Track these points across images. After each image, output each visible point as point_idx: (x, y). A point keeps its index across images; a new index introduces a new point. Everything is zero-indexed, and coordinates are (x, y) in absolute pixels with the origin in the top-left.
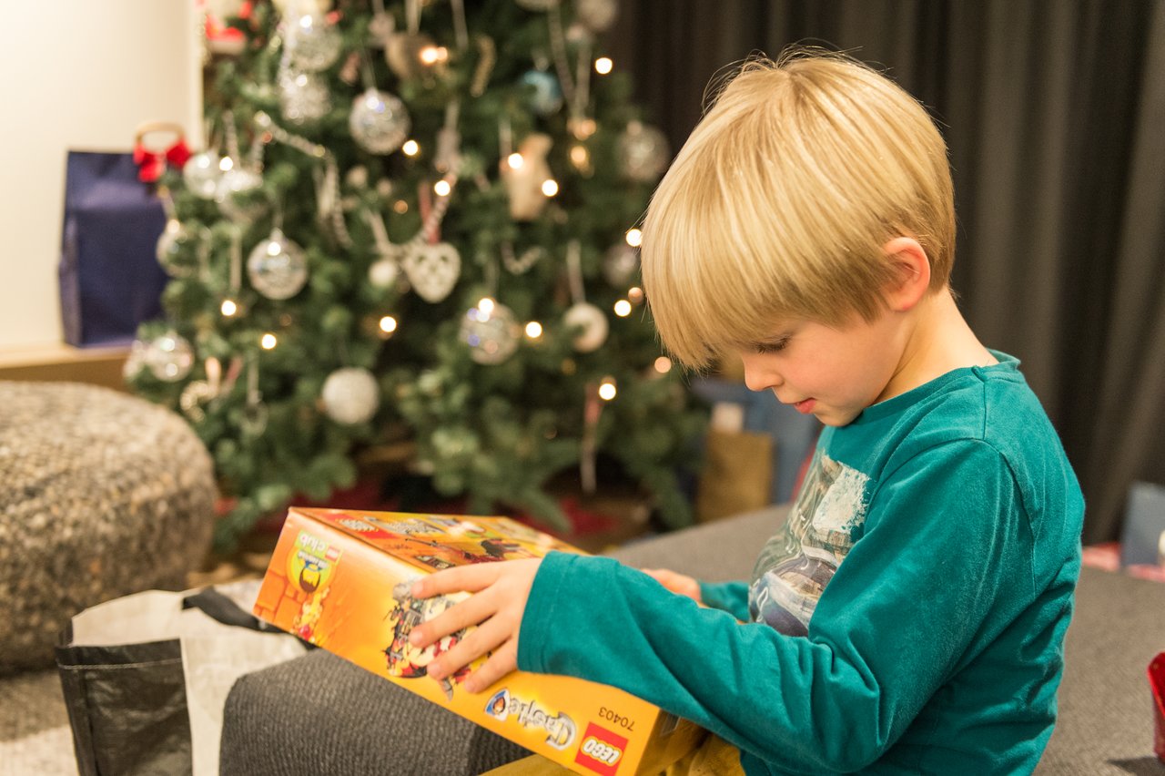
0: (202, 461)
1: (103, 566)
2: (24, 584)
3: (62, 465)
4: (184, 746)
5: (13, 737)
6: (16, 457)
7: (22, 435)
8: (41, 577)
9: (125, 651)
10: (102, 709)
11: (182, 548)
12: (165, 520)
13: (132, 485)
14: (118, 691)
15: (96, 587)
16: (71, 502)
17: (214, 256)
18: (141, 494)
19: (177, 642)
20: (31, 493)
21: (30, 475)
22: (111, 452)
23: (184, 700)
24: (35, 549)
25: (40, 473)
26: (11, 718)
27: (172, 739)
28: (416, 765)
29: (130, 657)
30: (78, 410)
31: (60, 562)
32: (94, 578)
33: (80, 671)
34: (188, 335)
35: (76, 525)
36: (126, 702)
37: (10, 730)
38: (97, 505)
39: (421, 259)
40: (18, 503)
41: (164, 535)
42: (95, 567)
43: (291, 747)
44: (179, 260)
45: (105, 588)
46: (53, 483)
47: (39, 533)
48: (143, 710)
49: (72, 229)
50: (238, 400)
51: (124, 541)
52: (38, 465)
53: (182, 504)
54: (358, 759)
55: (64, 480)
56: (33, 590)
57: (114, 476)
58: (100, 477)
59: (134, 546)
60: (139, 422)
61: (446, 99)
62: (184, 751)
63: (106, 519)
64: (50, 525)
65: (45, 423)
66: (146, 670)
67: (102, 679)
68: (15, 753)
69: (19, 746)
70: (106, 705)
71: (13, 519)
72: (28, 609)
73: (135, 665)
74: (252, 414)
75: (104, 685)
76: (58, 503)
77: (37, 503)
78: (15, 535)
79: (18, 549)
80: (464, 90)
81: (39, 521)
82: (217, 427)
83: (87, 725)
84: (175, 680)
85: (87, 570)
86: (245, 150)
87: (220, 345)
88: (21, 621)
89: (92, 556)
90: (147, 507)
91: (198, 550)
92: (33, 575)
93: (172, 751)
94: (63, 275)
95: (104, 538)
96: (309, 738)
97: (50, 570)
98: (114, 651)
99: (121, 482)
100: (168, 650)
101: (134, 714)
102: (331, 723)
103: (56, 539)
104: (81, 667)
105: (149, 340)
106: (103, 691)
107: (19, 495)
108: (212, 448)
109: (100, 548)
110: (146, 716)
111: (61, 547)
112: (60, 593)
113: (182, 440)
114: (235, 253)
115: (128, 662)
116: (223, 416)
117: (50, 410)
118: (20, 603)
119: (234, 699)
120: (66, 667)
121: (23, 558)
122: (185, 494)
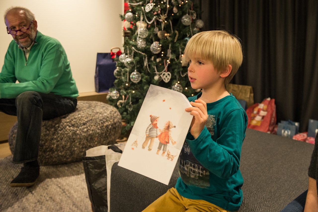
0: (119, 116)
1: (98, 139)
2: (82, 143)
3: (91, 118)
4: (105, 177)
5: (78, 174)
6: (82, 117)
7: (83, 112)
8: (85, 141)
9: (95, 158)
10: (90, 169)
11: (114, 135)
12: (110, 129)
13: (104, 122)
14: (93, 166)
15: (96, 143)
16: (92, 126)
17: (124, 74)
18: (107, 124)
19: (105, 156)
20: (84, 124)
21: (84, 120)
22: (100, 115)
23: (106, 167)
24: (84, 135)
25: (86, 120)
26: (78, 170)
27: (103, 175)
28: (144, 180)
29: (95, 159)
30: (95, 107)
31: (89, 138)
32: (96, 141)
33: (86, 162)
34: (119, 90)
35: (93, 130)
36: (95, 168)
37: (78, 173)
38: (97, 126)
39: (164, 75)
40: (81, 126)
41: (110, 132)
42: (96, 139)
43: (122, 177)
44: (118, 75)
45: (98, 143)
46: (89, 122)
47: (85, 132)
48: (98, 169)
49: (98, 69)
50: (128, 103)
51: (102, 133)
52: (86, 119)
53: (114, 126)
54: (134, 179)
55: (91, 121)
56: (83, 144)
57: (101, 120)
58: (98, 121)
59: (104, 134)
60: (107, 109)
61: (169, 43)
62: (105, 178)
63: (99, 130)
64: (87, 131)
65: (88, 110)
66: (98, 162)
67: (90, 163)
68: (78, 178)
69: (79, 176)
70: (91, 168)
71: (80, 129)
72: (83, 148)
73: (96, 161)
74: (130, 106)
75: (91, 165)
76: (89, 126)
77: (85, 126)
78: (80, 133)
79: (81, 136)
80: (172, 42)
81: (85, 130)
82: (123, 109)
83: (87, 172)
84: (104, 163)
85: (95, 139)
86: (130, 54)
87: (125, 92)
88: (81, 150)
89: (95, 137)
90: (107, 126)
91: (118, 135)
92: (84, 141)
93: (103, 178)
94: (95, 78)
95: (98, 133)
96: (126, 175)
97: (87, 140)
98: (93, 158)
99: (102, 121)
100: (102, 158)
101: (96, 170)
102: (130, 172)
103: (88, 133)
104: (86, 161)
105: (111, 92)
106: (90, 166)
107: (82, 124)
108: (122, 114)
109: (97, 135)
110: (98, 171)
111: (89, 135)
112: (89, 144)
113: (115, 112)
114: (128, 74)
115: (95, 160)
116: (125, 107)
117: (90, 107)
118: (81, 146)
119: (113, 167)
120: (84, 161)
121: (82, 137)
122: (115, 124)
